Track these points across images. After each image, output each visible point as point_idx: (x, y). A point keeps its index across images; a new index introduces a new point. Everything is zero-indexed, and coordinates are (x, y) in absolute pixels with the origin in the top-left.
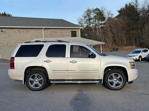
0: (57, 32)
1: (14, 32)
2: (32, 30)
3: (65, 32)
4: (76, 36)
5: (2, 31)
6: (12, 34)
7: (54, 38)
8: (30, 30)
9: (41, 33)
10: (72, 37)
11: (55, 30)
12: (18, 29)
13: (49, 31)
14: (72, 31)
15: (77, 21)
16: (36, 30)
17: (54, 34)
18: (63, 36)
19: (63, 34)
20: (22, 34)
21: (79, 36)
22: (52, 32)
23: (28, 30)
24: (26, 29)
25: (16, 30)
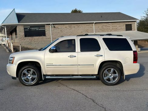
0: (109, 26)
1: (66, 27)
2: (83, 25)
3: (118, 25)
4: (131, 30)
5: (54, 27)
6: (63, 29)
7: (106, 32)
8: (81, 25)
9: (92, 27)
10: (126, 30)
11: (107, 24)
12: (69, 25)
13: (100, 25)
14: (126, 25)
15: (145, 13)
16: (87, 24)
17: (106, 28)
18: (116, 30)
19: (116, 27)
20: (73, 28)
21: (135, 30)
22: (103, 27)
23: (79, 25)
24: (77, 25)
25: (67, 25)
